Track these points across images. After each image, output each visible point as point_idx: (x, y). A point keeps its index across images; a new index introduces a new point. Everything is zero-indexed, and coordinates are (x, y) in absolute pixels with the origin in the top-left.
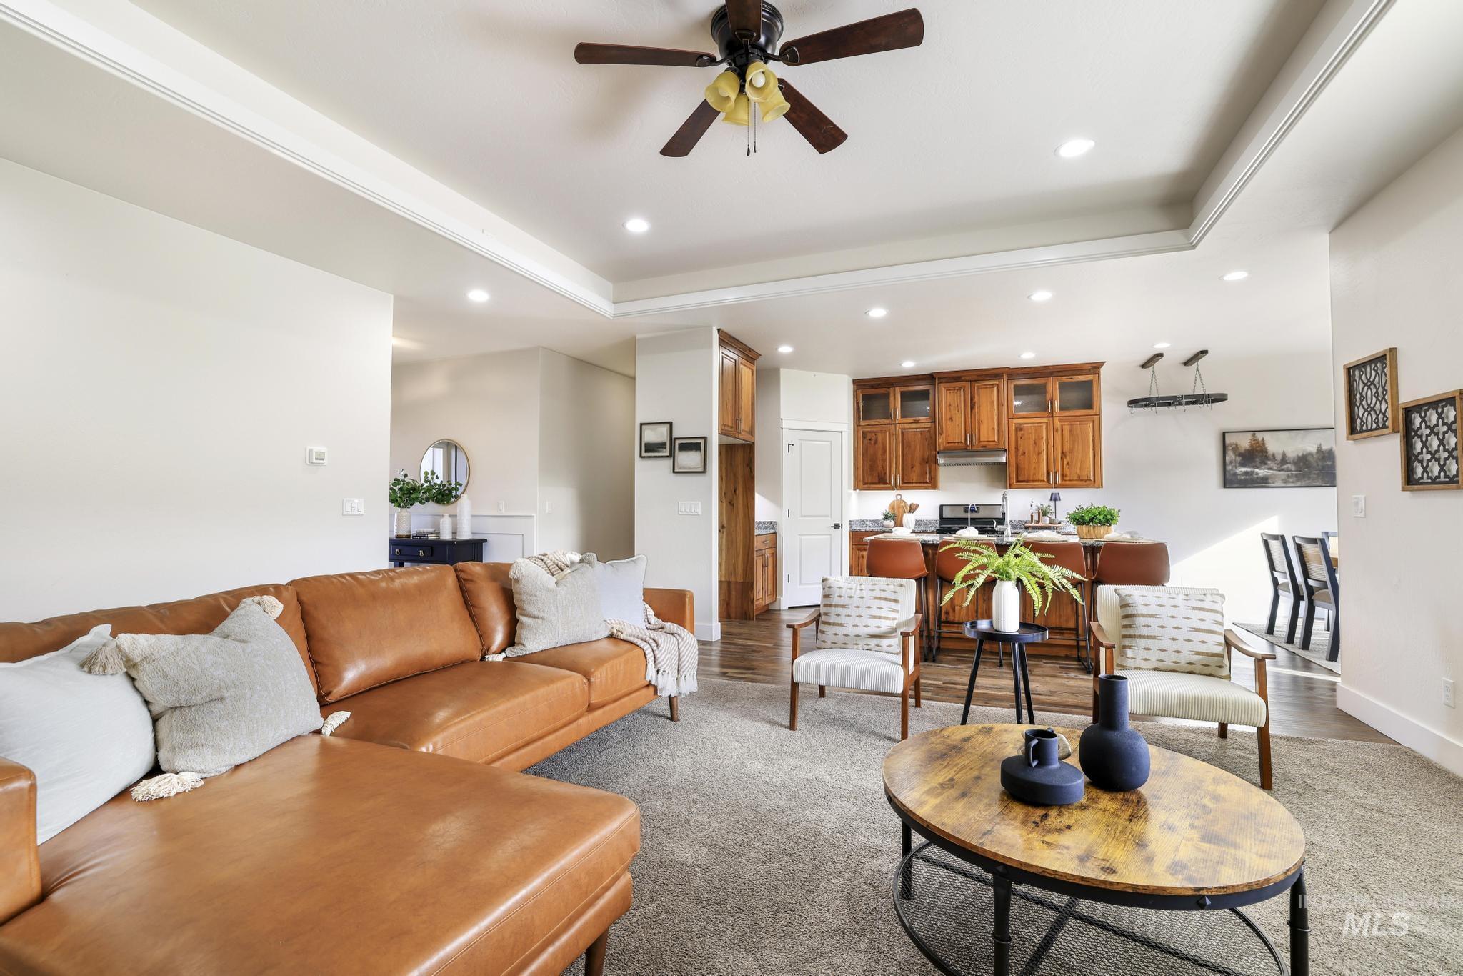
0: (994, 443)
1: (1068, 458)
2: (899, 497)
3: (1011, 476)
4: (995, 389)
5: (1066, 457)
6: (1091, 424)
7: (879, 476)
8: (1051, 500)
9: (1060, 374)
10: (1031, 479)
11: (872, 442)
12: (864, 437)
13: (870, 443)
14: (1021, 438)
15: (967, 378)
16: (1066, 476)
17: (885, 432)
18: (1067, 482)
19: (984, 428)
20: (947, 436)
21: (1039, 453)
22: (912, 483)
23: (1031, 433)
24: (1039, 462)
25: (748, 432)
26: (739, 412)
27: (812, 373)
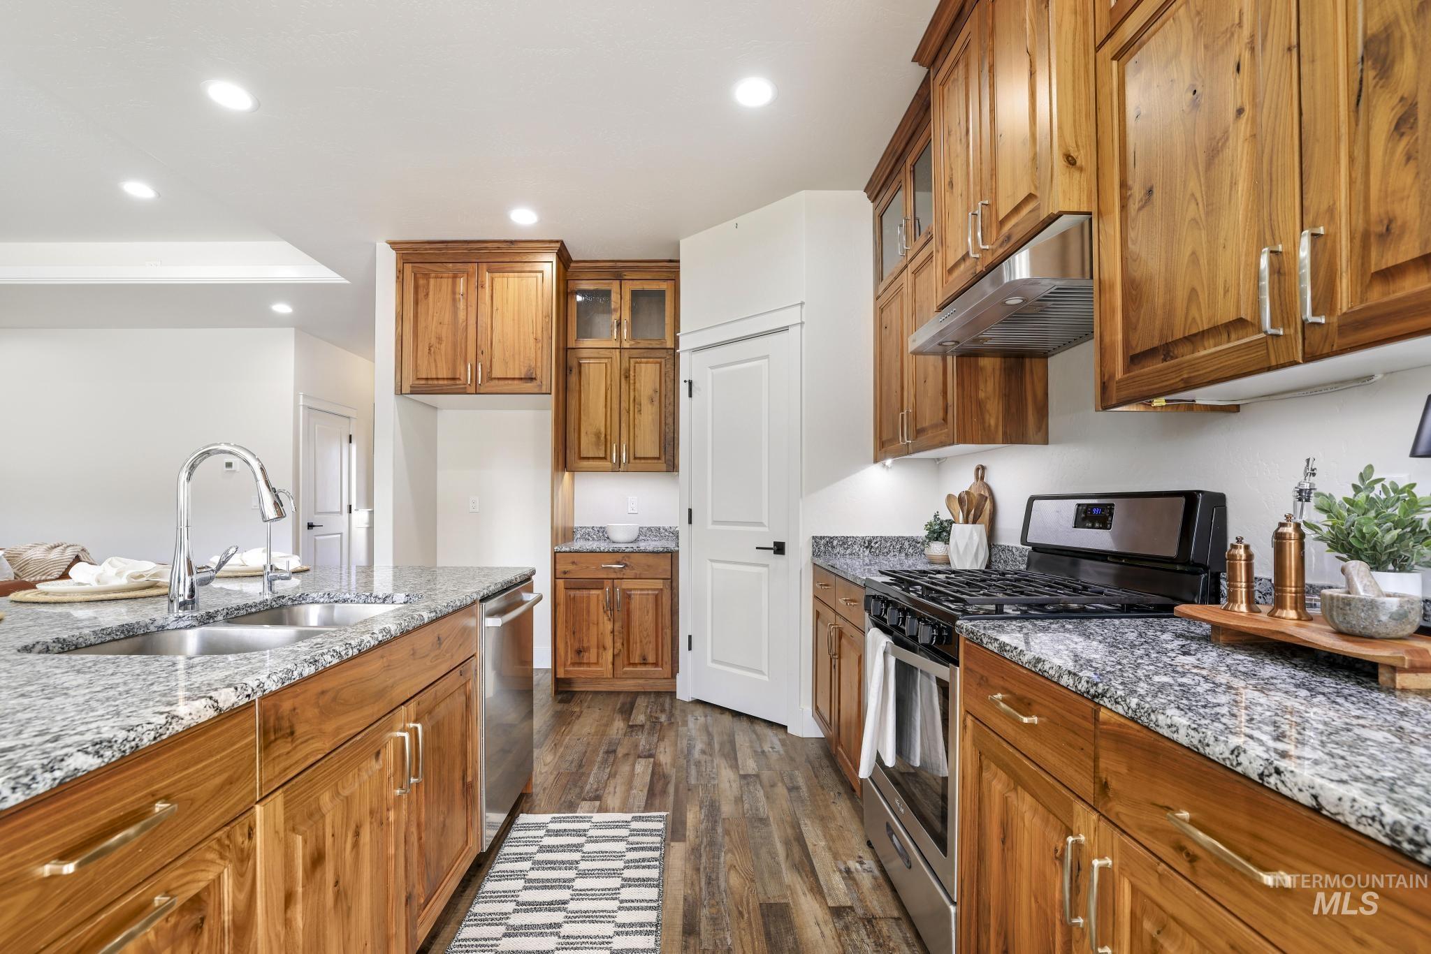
0: (1030, 207)
2: (979, 475)
11: (888, 332)
17: (899, 296)
22: (926, 430)
25: (521, 379)
26: (479, 352)
27: (733, 222)
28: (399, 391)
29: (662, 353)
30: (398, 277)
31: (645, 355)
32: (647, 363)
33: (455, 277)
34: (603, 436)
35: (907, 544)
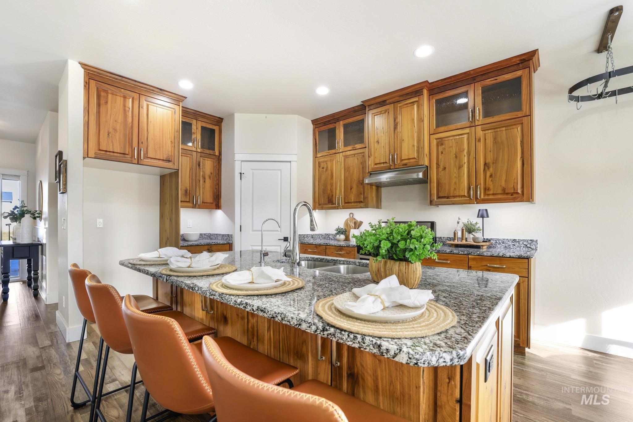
0: (414, 160)
1: (491, 169)
2: (351, 216)
3: (432, 192)
4: (415, 106)
5: (489, 168)
6: (519, 129)
7: (328, 198)
8: (478, 217)
9: (484, 77)
10: (451, 195)
12: (320, 167)
13: (323, 171)
14: (442, 153)
15: (391, 100)
16: (489, 189)
17: (333, 160)
18: (491, 197)
19: (405, 146)
20: (374, 159)
21: (460, 167)
22: (351, 203)
23: (452, 147)
24: (459, 176)
25: (164, 160)
26: (140, 142)
27: (264, 115)
28: (86, 155)
29: (213, 157)
30: (85, 86)
31: (207, 156)
32: (207, 160)
33: (125, 97)
34: (188, 191)
35: (320, 236)
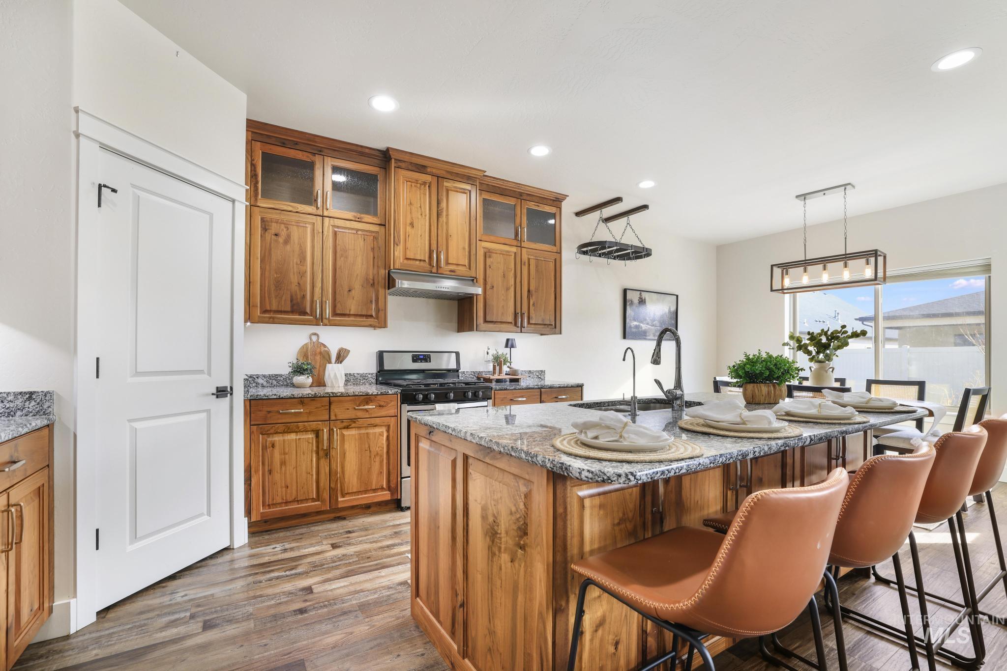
0: (464, 268)
2: (314, 338)
3: (479, 314)
4: (467, 196)
5: (532, 296)
6: (553, 263)
7: (291, 301)
8: (506, 346)
9: (528, 198)
10: (500, 319)
11: (281, 240)
12: (265, 229)
13: (277, 241)
15: (434, 171)
16: (532, 319)
17: (305, 227)
18: (532, 326)
19: (453, 246)
20: (406, 249)
21: (508, 289)
22: (349, 315)
23: (500, 263)
24: (507, 300)
